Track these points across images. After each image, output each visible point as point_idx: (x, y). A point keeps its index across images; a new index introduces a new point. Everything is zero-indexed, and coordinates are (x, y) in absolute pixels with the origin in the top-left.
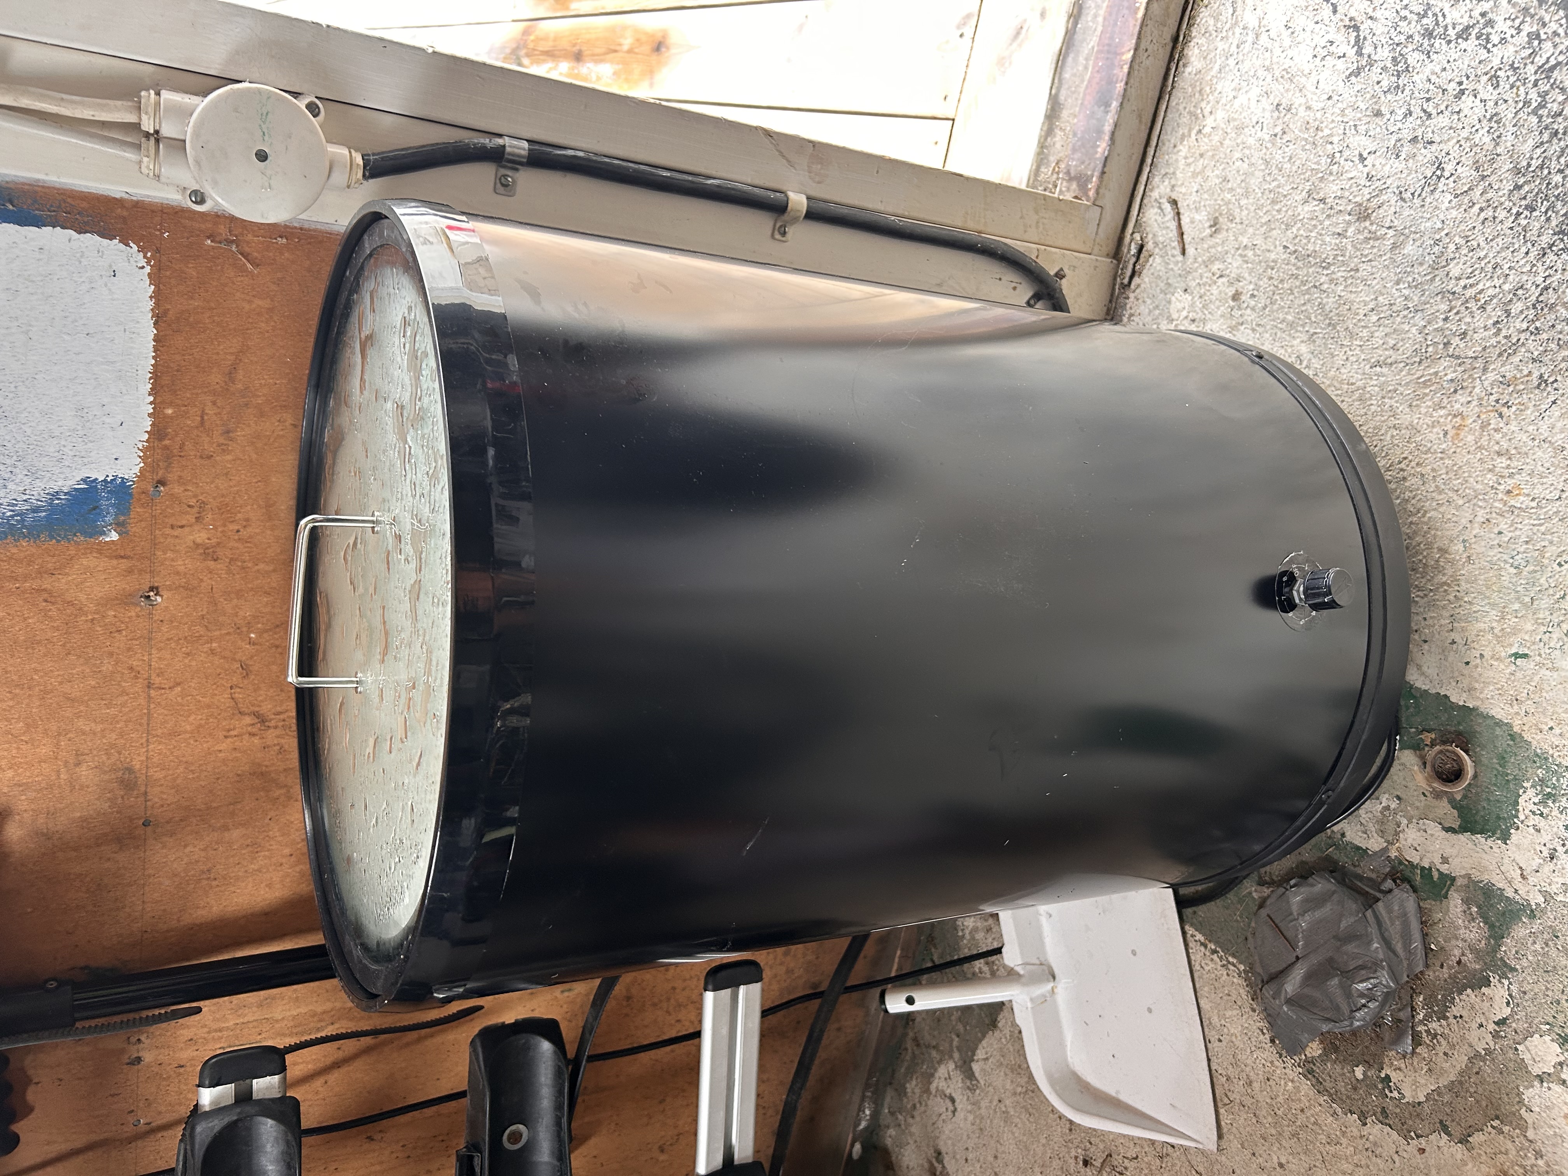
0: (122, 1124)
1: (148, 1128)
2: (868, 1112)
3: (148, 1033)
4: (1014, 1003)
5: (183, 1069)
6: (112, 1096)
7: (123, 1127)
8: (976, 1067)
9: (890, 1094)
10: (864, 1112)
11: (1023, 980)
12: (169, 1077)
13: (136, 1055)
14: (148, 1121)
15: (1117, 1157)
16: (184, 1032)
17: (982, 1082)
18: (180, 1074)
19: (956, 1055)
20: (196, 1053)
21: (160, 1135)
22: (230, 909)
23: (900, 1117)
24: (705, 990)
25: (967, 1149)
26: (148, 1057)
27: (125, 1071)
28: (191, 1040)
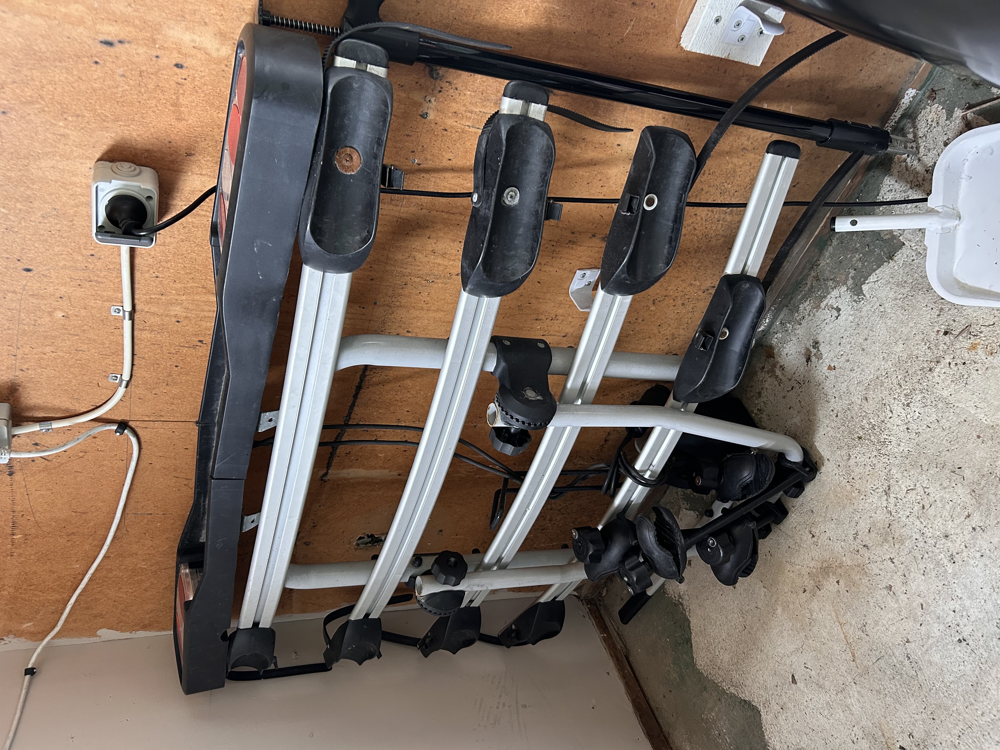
0: (407, 159)
1: (417, 167)
2: (767, 321)
3: (436, 97)
4: (926, 231)
5: (446, 132)
6: (407, 135)
7: (407, 161)
8: (865, 288)
9: (785, 311)
10: (765, 321)
11: (941, 215)
12: (438, 135)
13: (426, 111)
14: (420, 162)
15: (975, 326)
16: (454, 105)
17: (868, 296)
18: (443, 135)
19: (850, 282)
20: (455, 124)
21: (422, 175)
22: (502, 21)
23: (788, 325)
24: (768, 153)
25: (842, 337)
26: (432, 116)
27: (418, 120)
28: (455, 112)
